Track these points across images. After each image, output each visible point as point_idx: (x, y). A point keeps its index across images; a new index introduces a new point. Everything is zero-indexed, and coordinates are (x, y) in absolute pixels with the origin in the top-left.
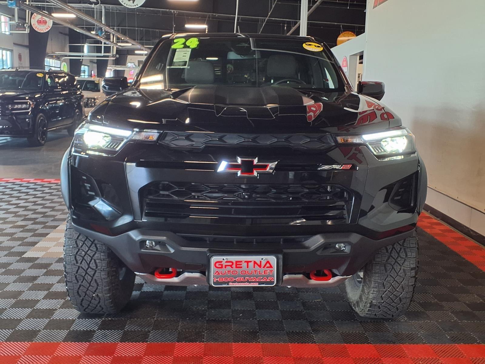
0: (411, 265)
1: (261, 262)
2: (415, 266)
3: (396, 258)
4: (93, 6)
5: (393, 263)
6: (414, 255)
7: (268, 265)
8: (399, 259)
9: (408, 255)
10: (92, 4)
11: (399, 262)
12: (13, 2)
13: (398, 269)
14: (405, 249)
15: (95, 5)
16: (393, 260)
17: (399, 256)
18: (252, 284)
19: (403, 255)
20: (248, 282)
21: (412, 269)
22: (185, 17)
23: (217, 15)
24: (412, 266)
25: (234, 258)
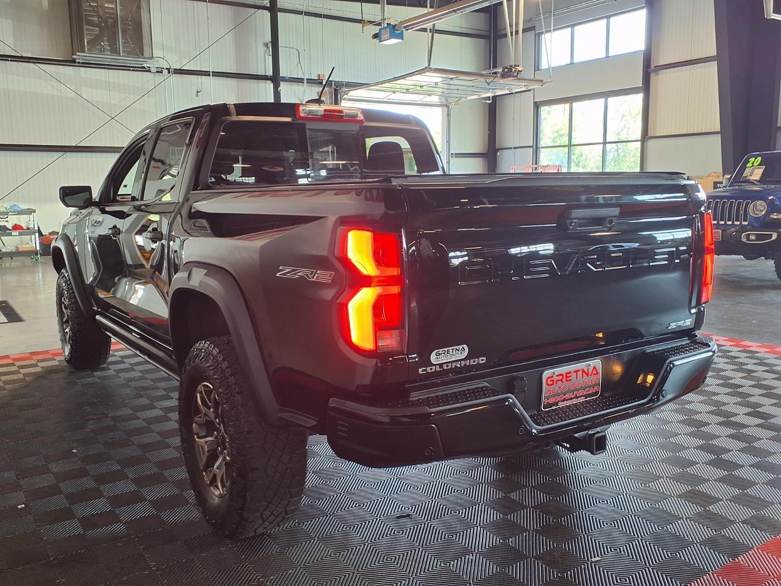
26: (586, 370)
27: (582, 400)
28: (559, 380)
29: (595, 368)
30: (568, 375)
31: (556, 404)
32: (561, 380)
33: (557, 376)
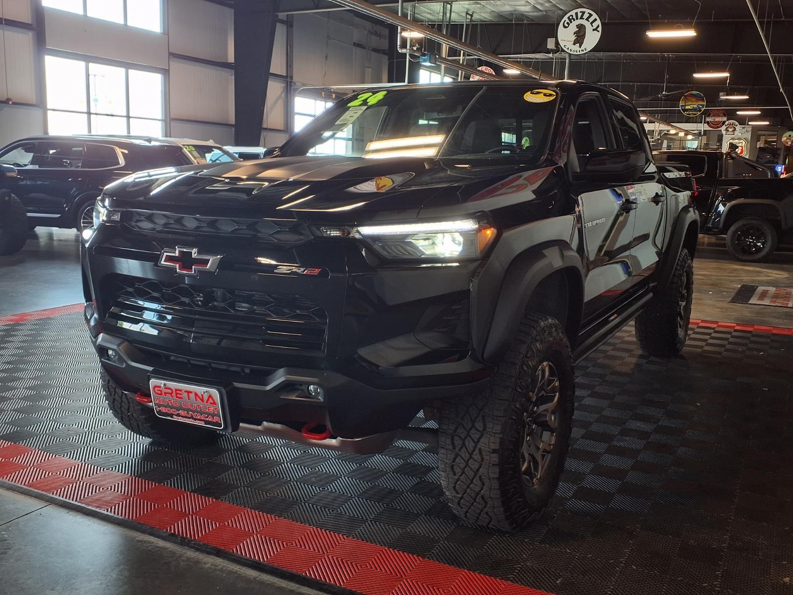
0: (491, 444)
1: (202, 395)
2: (498, 448)
3: (468, 429)
4: (551, 55)
5: (463, 436)
6: (498, 428)
7: (211, 401)
8: (473, 431)
9: (488, 427)
10: (550, 53)
11: (472, 436)
12: (426, 57)
13: (470, 446)
14: (483, 417)
15: (553, 54)
16: (464, 430)
17: (473, 426)
18: (198, 422)
19: (479, 425)
20: (192, 417)
21: (494, 451)
22: (695, 62)
23: (739, 55)
24: (493, 446)
25: (173, 385)
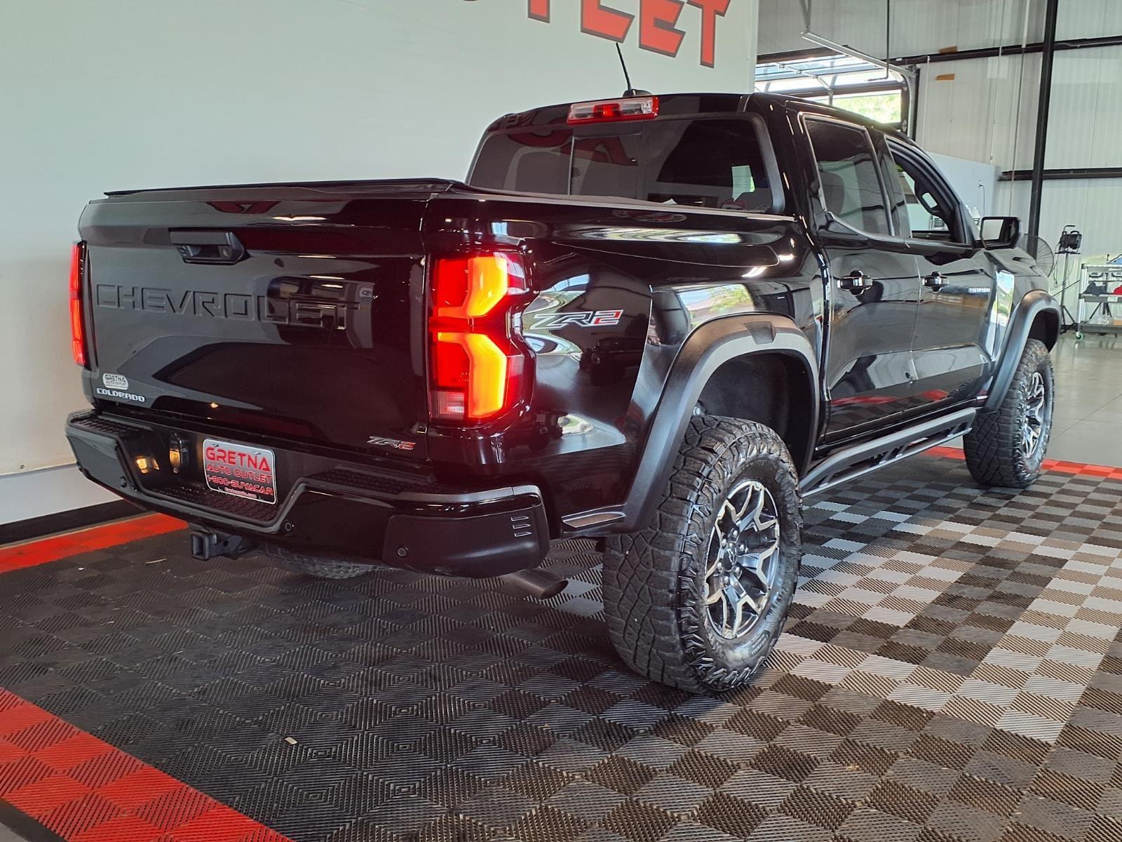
26: (253, 458)
27: (252, 497)
28: (220, 457)
29: (264, 460)
30: (232, 455)
31: (223, 487)
32: (223, 458)
33: (219, 450)
